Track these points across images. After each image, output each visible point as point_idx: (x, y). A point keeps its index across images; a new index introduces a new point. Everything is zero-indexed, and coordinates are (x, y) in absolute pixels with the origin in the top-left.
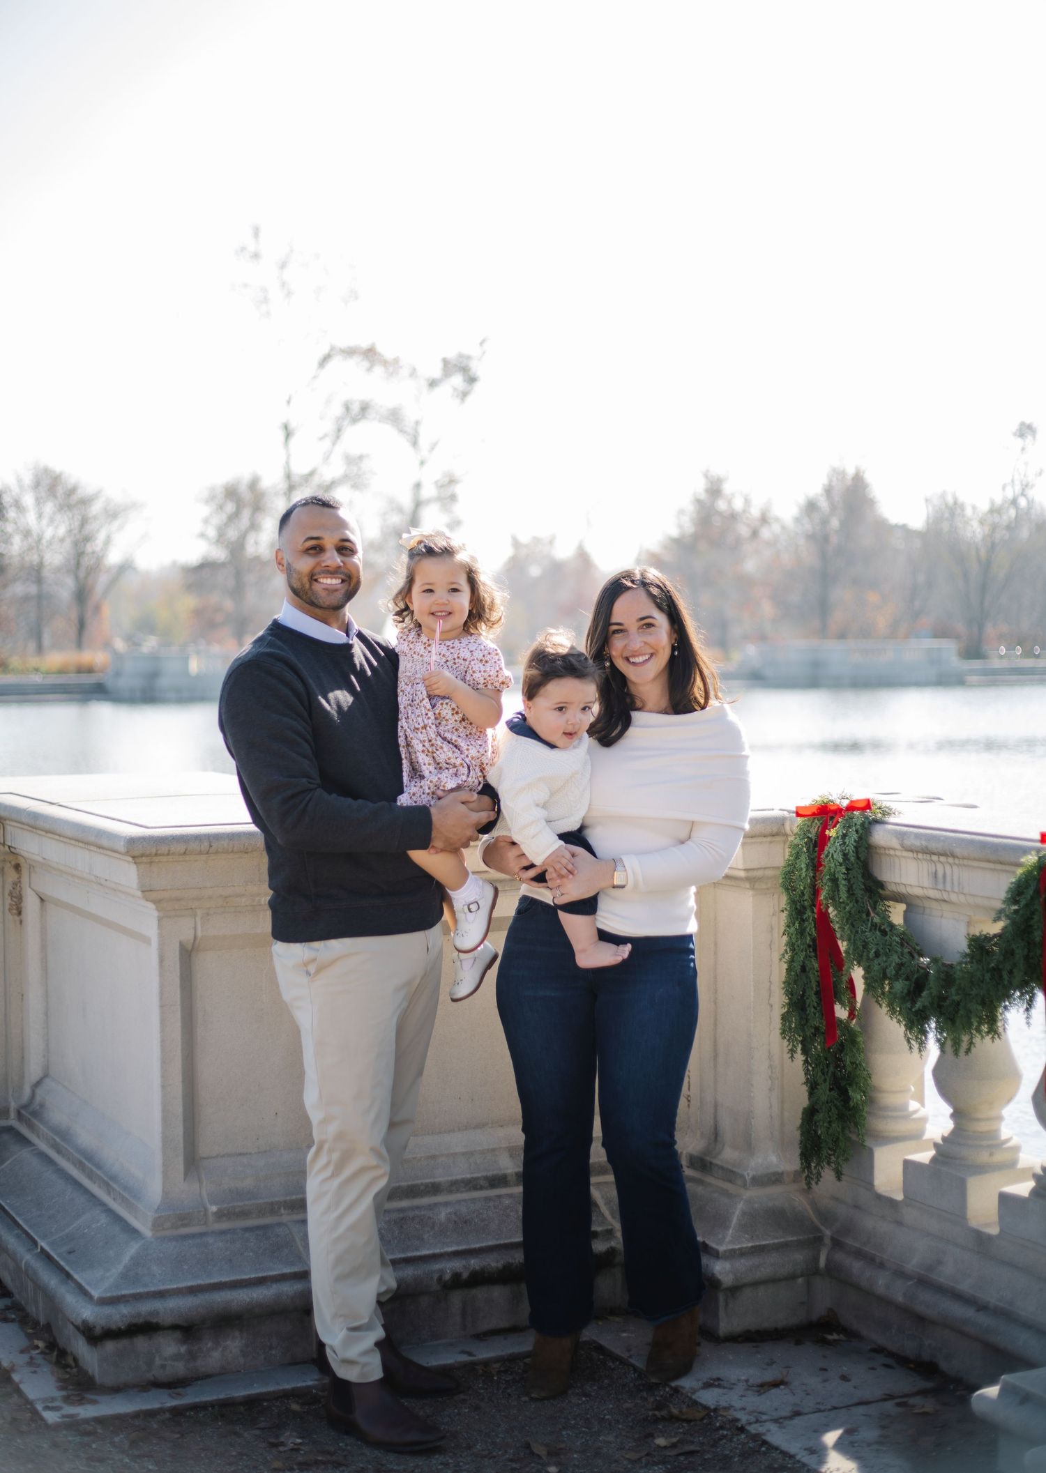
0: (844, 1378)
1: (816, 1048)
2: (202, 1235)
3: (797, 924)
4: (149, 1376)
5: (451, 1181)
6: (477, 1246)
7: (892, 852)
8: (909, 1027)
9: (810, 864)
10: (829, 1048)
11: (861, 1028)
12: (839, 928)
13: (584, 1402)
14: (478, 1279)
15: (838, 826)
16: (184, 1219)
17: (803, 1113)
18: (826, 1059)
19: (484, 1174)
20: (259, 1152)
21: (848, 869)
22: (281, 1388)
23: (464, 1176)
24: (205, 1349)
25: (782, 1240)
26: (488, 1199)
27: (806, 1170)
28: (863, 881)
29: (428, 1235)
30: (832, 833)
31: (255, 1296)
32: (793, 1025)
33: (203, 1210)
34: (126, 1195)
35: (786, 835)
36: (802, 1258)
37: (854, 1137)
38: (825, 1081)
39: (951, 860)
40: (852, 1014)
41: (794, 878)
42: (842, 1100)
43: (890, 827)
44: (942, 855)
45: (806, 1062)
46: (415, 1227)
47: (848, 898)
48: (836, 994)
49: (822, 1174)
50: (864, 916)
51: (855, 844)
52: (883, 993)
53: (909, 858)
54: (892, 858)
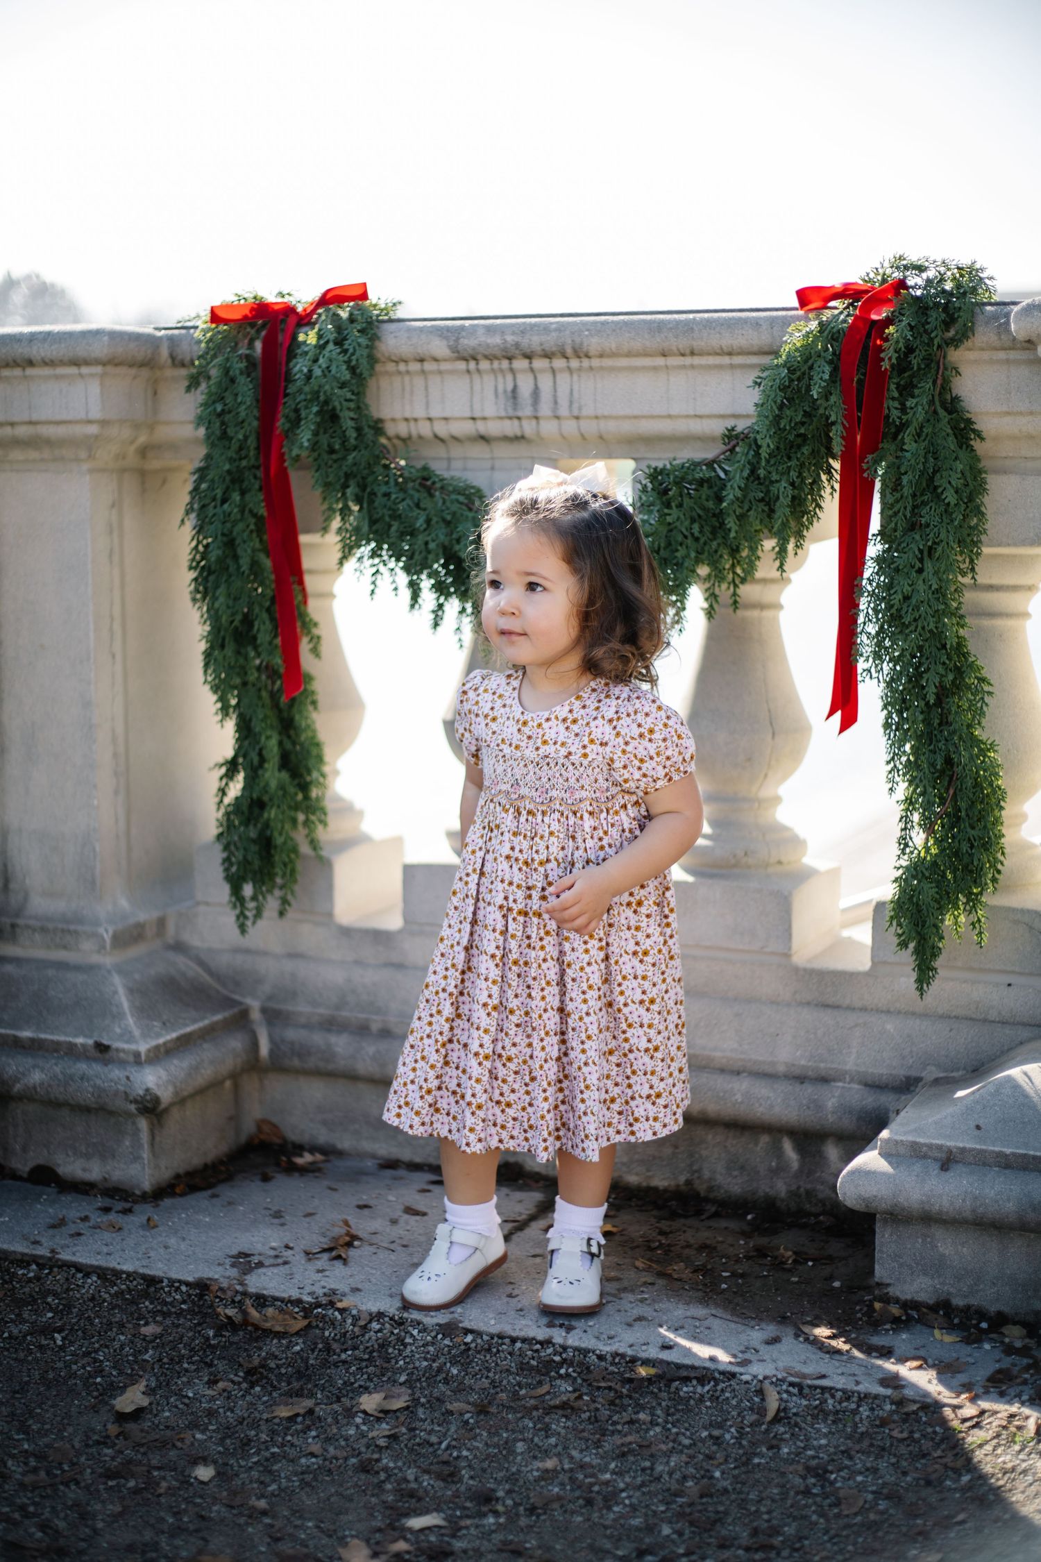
27: (238, 904)
39: (559, 364)
43: (414, 324)
44: (547, 355)
49: (264, 907)
53: (452, 372)
54: (407, 378)
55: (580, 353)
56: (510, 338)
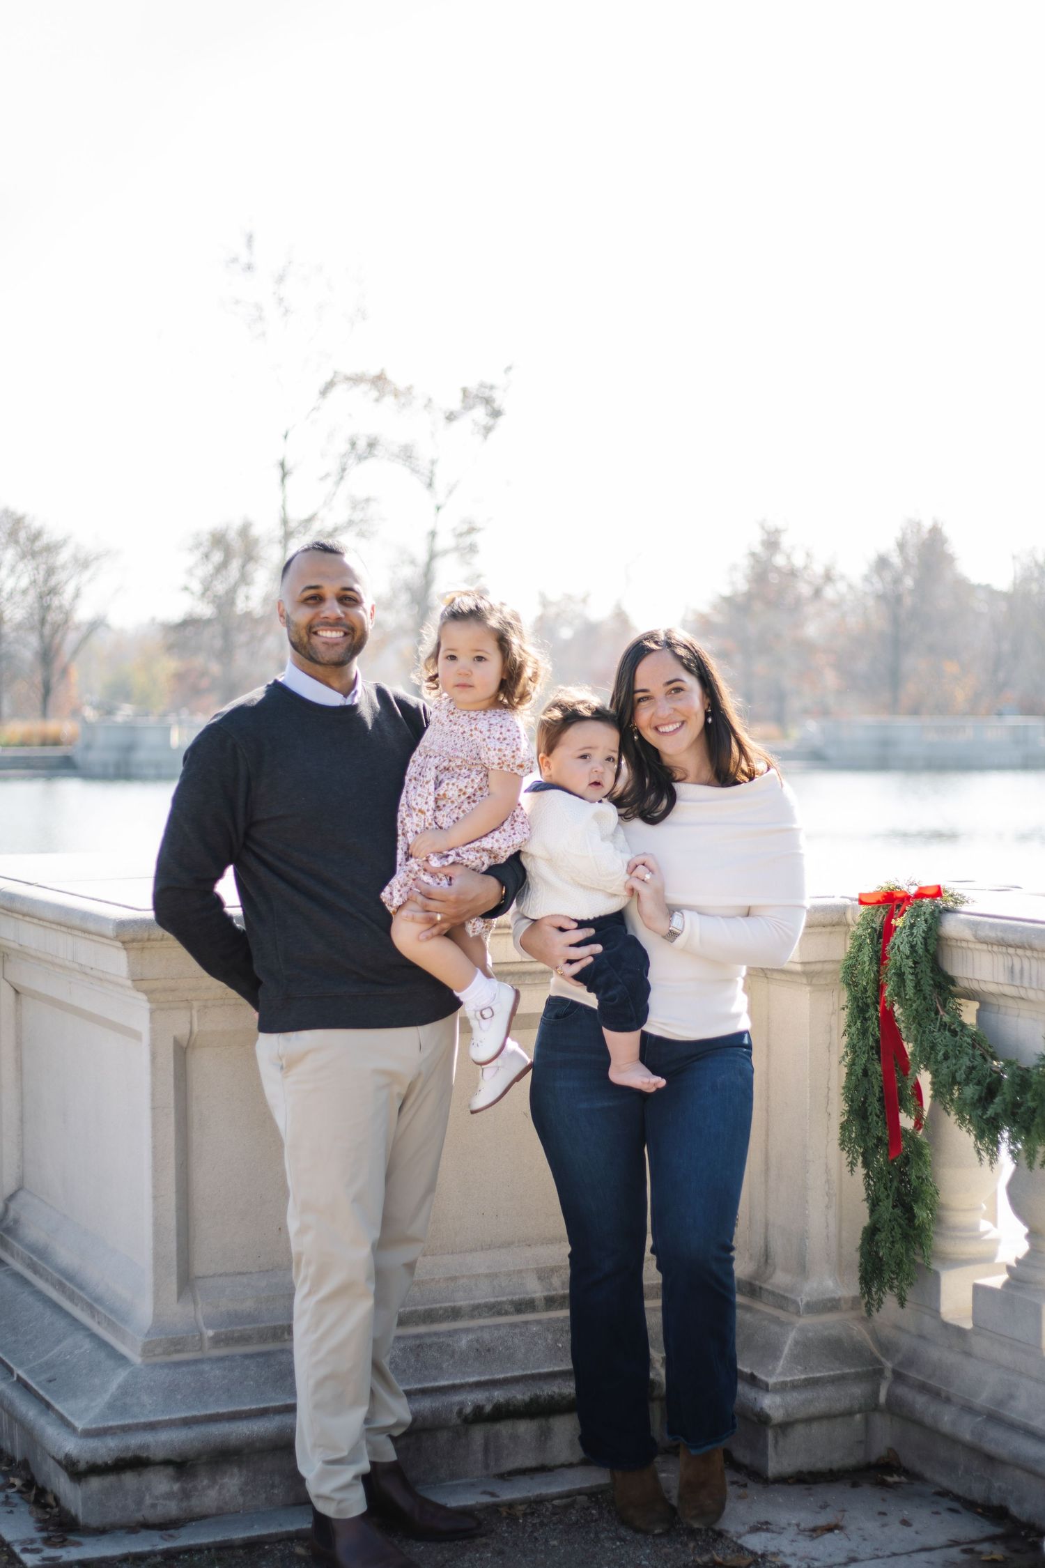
0: (905, 1523)
1: (878, 1161)
2: (196, 1362)
3: (859, 1024)
4: (138, 1516)
5: (473, 1305)
6: (502, 1376)
7: (964, 944)
8: (980, 1137)
9: (874, 956)
10: (893, 1161)
11: (927, 1139)
12: (905, 1027)
13: (618, 1547)
14: (503, 1413)
15: (905, 915)
16: (177, 1344)
17: (863, 1233)
18: (889, 1173)
19: (510, 1298)
20: (261, 1271)
21: (915, 963)
22: (284, 1530)
23: (487, 1300)
24: (200, 1487)
25: (838, 1372)
26: (513, 1325)
27: (866, 1296)
28: (931, 975)
29: (447, 1363)
30: (898, 922)
31: (256, 1428)
32: (853, 1135)
33: (198, 1333)
34: (113, 1318)
35: (848, 925)
36: (859, 1392)
37: (919, 1260)
38: (888, 1197)
39: (1029, 953)
40: (918, 1124)
41: (856, 972)
42: (906, 1219)
43: (962, 916)
44: (1020, 947)
45: (867, 1176)
46: (433, 1355)
47: (915, 994)
48: (901, 1101)
49: (884, 1299)
50: (933, 1015)
51: (923, 935)
52: (952, 1100)
53: (983, 951)
54: (964, 951)
55: (1032, 949)
56: (1000, 934)
